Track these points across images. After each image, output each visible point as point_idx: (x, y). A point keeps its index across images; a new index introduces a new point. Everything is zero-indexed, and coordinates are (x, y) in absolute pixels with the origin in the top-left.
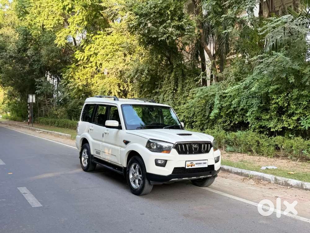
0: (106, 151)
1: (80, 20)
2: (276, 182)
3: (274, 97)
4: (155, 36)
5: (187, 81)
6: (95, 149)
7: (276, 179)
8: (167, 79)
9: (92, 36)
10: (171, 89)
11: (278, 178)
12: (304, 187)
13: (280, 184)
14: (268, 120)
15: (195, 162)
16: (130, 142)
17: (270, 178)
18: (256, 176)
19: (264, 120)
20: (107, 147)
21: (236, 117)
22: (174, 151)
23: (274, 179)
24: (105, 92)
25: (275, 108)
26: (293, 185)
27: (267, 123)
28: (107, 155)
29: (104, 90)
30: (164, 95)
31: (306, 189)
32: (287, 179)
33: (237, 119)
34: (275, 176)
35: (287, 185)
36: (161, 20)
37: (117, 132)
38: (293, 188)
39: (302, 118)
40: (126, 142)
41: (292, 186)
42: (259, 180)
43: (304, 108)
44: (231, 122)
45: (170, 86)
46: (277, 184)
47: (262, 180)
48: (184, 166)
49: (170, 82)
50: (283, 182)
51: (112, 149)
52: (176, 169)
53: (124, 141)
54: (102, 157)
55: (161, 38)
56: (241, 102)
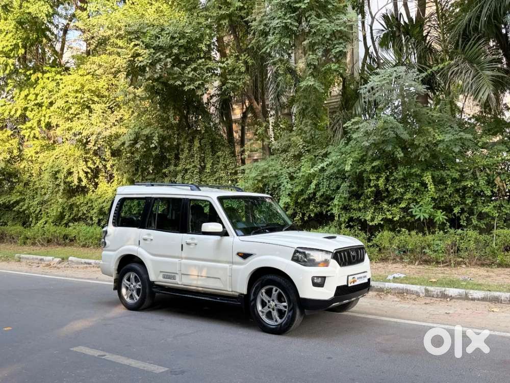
0: (194, 272)
1: (11, 45)
2: (428, 294)
3: (372, 177)
4: (179, 83)
5: (219, 153)
6: (161, 272)
7: (427, 291)
8: (187, 151)
9: (31, 74)
10: (195, 166)
11: (430, 288)
12: (470, 297)
13: (433, 297)
14: (360, 210)
15: (356, 277)
16: (256, 254)
17: (419, 290)
18: (395, 289)
19: (354, 210)
20: (195, 266)
21: (311, 207)
22: (334, 263)
23: (424, 291)
24: (58, 172)
25: (371, 192)
26: (453, 295)
27: (359, 214)
28: (194, 280)
29: (56, 170)
30: (183, 177)
31: (473, 299)
32: (444, 289)
33: (313, 209)
34: (424, 287)
35: (444, 296)
36: (188, 58)
37: (219, 242)
38: (454, 300)
39: (412, 206)
40: (245, 256)
41: (452, 298)
42: (401, 293)
43: (414, 192)
44: (304, 214)
45: (193, 162)
46: (430, 296)
47: (405, 294)
48: (346, 284)
49: (193, 156)
50: (439, 293)
51: (209, 268)
52: (339, 289)
53: (238, 254)
54: (179, 283)
55: (189, 87)
56: (321, 186)
